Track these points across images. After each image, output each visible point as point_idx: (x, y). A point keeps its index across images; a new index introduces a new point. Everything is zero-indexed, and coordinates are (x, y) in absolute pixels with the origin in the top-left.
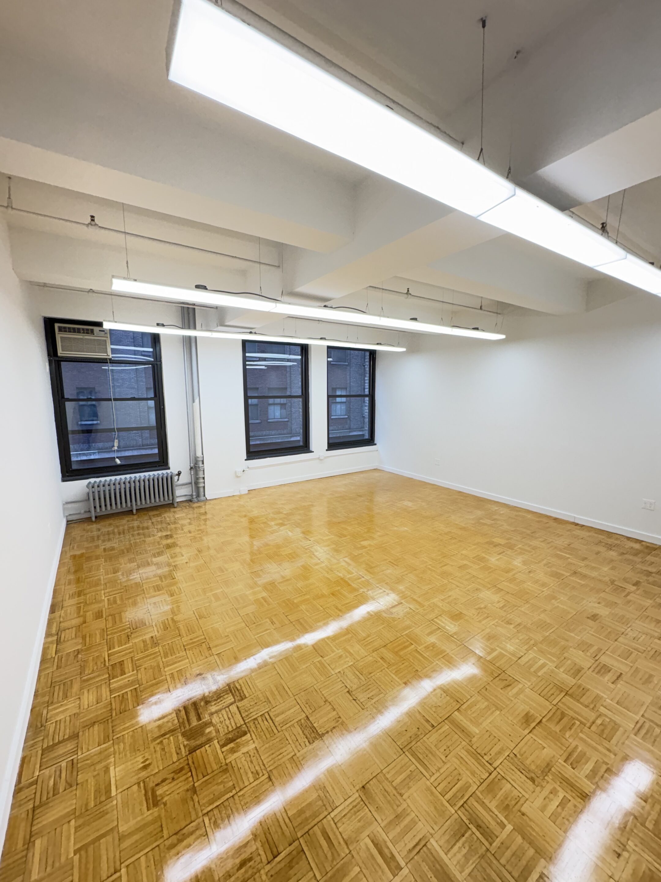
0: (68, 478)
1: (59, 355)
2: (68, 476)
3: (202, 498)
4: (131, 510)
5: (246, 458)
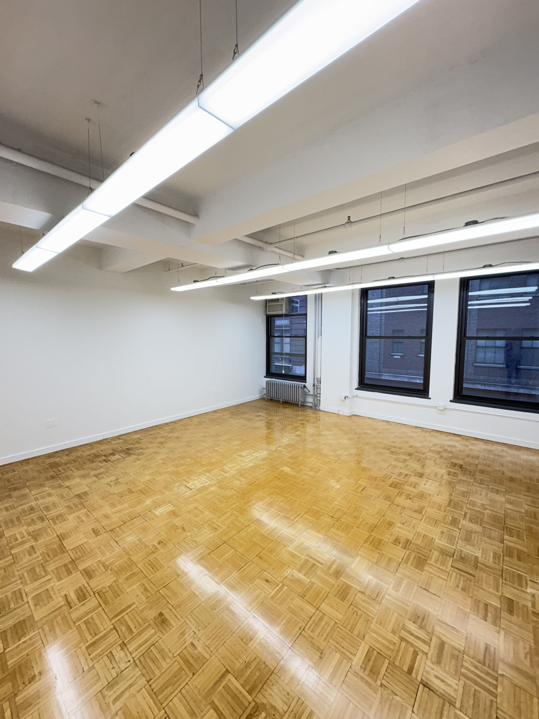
1: (267, 314)
2: (267, 375)
3: (318, 408)
4: (280, 401)
5: (356, 388)
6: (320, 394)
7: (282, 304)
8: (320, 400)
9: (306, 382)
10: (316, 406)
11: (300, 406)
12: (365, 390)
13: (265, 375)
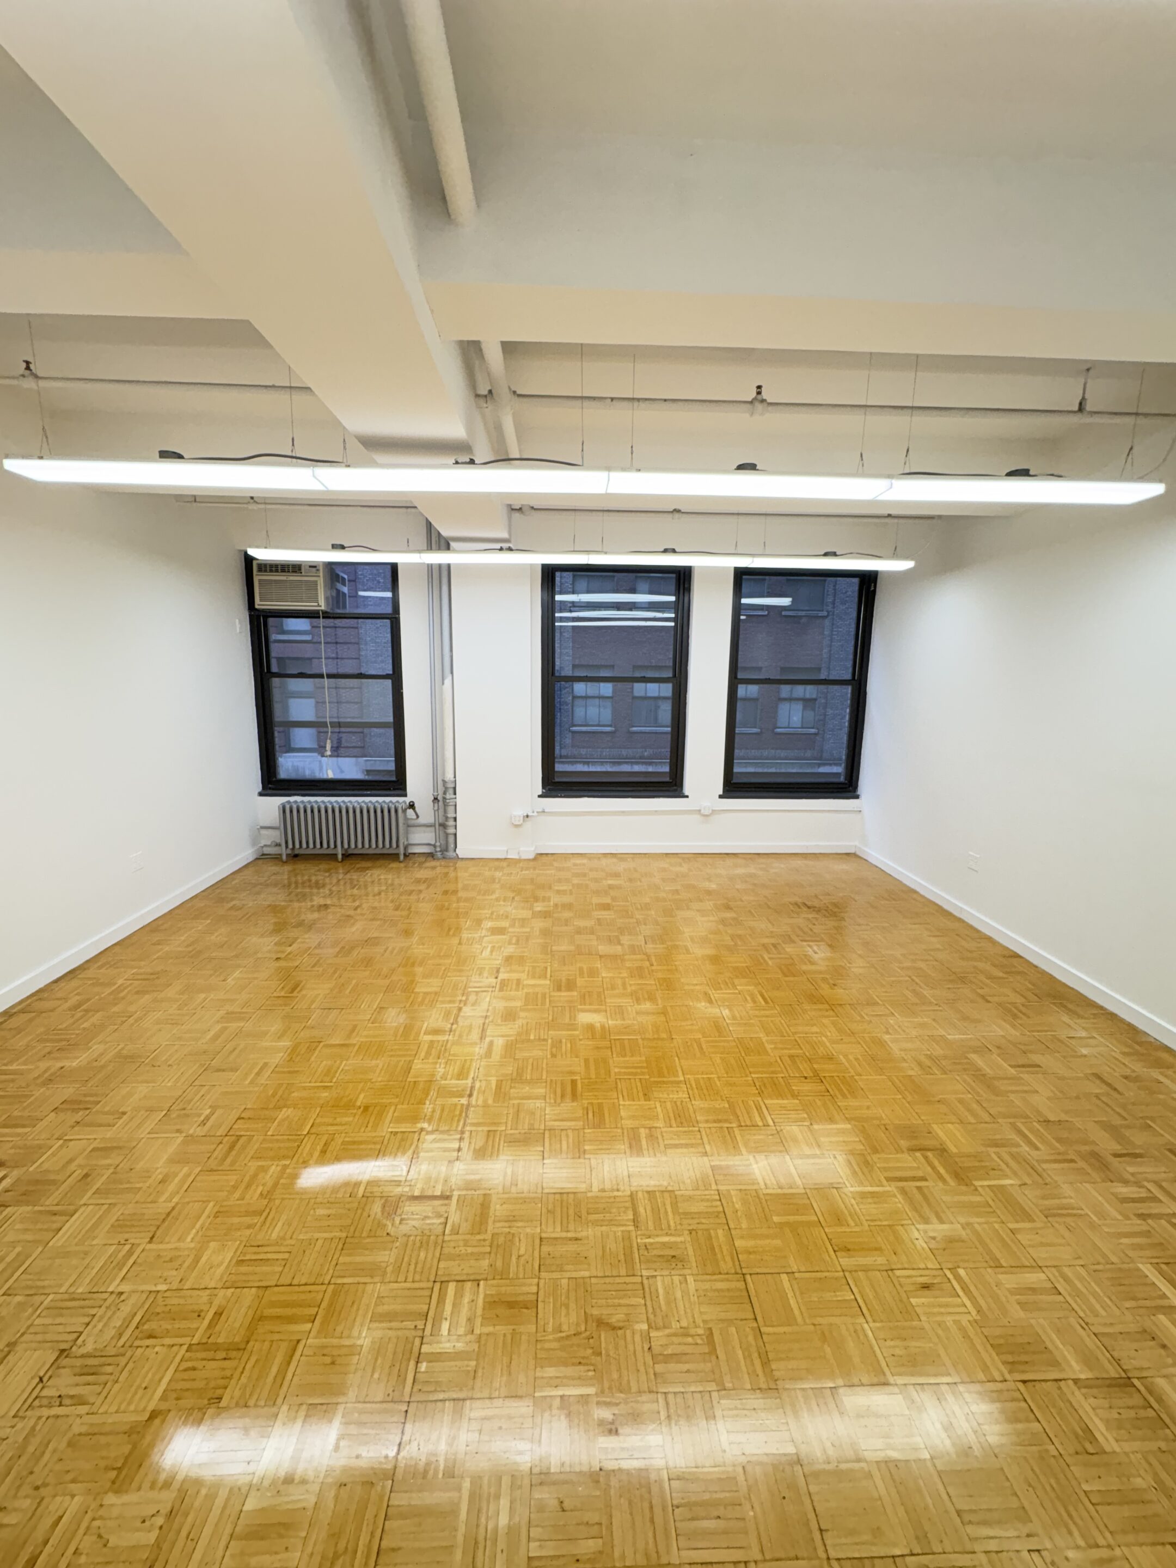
0: (270, 792)
1: (257, 607)
2: (270, 789)
3: (451, 854)
4: (336, 855)
5: (540, 793)
6: (455, 819)
7: (315, 583)
8: (455, 835)
9: (406, 795)
10: (445, 849)
11: (402, 857)
12: (561, 797)
13: (260, 788)
